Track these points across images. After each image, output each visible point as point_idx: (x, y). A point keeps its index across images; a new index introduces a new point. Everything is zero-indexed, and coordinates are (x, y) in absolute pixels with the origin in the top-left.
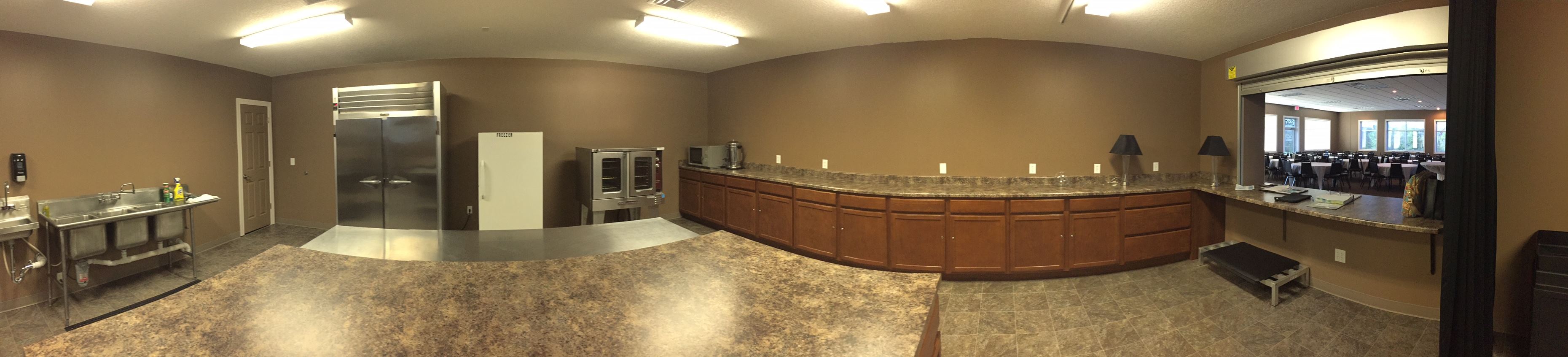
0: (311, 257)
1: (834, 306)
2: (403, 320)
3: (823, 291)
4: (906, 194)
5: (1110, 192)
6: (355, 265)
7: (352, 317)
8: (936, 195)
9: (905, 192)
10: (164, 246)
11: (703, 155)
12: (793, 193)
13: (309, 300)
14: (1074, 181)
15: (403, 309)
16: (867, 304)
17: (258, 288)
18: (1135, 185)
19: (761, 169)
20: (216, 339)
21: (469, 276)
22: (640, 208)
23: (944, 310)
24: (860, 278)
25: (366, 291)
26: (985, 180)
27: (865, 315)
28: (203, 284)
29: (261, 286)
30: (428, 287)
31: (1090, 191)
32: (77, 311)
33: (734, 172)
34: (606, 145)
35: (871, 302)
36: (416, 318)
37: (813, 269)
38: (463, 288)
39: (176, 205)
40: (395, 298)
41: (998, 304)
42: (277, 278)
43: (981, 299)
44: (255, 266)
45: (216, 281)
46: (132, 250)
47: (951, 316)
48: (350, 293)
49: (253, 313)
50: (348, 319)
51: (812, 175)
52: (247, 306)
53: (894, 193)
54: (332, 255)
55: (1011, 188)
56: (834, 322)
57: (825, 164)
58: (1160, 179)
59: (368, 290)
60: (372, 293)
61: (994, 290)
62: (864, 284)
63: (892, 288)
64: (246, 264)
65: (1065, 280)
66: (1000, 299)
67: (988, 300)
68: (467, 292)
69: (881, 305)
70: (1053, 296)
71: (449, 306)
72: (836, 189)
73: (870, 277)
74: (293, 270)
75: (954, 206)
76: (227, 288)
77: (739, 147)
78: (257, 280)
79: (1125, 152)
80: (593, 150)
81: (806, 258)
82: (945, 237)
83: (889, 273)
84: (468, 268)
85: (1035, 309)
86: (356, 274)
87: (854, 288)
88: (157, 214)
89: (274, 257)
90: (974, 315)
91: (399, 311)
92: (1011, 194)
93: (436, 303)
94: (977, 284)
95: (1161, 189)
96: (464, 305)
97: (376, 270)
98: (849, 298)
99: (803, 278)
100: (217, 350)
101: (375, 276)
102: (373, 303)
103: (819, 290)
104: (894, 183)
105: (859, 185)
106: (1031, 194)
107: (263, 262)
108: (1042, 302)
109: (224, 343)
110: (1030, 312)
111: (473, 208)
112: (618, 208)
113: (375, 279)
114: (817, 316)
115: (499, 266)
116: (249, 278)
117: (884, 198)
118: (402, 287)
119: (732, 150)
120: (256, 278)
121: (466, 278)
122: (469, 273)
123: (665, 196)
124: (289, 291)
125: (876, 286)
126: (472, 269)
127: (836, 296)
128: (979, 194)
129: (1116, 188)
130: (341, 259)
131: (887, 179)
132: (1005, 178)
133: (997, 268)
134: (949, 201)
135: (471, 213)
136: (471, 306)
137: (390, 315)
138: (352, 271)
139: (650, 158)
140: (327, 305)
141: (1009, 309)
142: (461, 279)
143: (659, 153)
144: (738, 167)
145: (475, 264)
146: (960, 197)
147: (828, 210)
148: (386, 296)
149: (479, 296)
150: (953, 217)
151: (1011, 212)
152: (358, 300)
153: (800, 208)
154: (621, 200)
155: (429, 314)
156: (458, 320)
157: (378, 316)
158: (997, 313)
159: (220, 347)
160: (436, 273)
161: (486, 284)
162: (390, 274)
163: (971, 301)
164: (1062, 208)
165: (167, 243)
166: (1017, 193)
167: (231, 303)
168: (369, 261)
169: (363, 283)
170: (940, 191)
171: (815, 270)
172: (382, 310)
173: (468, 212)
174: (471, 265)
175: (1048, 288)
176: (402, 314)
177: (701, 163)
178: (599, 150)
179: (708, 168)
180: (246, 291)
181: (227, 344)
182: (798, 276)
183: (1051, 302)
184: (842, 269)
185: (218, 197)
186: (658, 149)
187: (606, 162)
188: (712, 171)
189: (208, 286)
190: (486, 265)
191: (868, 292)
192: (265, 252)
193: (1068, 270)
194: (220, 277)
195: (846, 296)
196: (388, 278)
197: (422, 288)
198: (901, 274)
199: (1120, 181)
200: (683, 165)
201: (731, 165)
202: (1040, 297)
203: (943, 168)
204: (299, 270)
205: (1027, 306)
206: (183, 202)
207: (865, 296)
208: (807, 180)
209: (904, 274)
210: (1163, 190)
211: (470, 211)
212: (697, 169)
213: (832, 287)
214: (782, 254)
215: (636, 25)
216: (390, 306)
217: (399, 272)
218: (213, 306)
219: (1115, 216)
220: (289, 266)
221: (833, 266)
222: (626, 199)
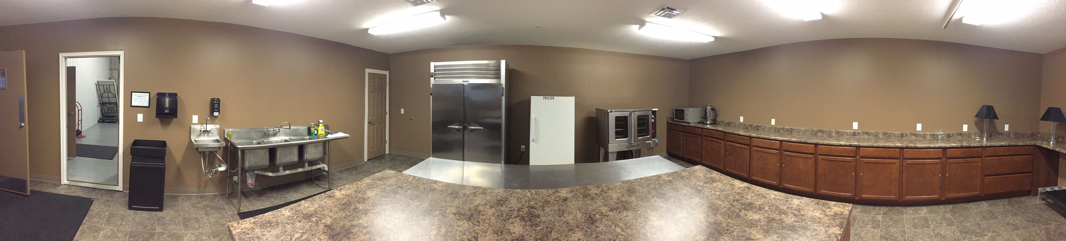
0: (409, 181)
1: (771, 220)
2: (478, 232)
3: (764, 209)
4: (830, 142)
5: (975, 145)
6: (442, 188)
7: (438, 227)
8: (849, 144)
9: (829, 141)
10: (309, 166)
11: (685, 114)
12: (750, 142)
13: (405, 211)
14: (949, 136)
15: (478, 224)
16: (796, 221)
17: (367, 199)
18: (992, 140)
19: (729, 126)
20: (332, 230)
21: (529, 201)
22: (640, 149)
23: (853, 226)
24: (793, 202)
25: (450, 208)
26: (885, 134)
27: (795, 230)
28: (329, 193)
29: (369, 198)
30: (497, 209)
31: (962, 144)
32: (246, 203)
33: (708, 126)
34: (617, 107)
35: (800, 220)
36: (487, 231)
37: (758, 194)
38: (526, 210)
39: (319, 139)
40: (472, 215)
41: (893, 224)
42: (381, 193)
43: (881, 220)
44: (367, 184)
45: (338, 192)
46: (286, 167)
47: (858, 231)
48: (437, 209)
49: (360, 215)
50: (434, 229)
51: (764, 129)
52: (357, 210)
53: (821, 142)
54: (425, 180)
55: (903, 140)
56: (769, 232)
57: (773, 122)
58: (1009, 136)
59: (451, 208)
60: (454, 210)
61: (890, 213)
62: (795, 207)
63: (815, 211)
64: (360, 182)
65: (942, 207)
66: (895, 220)
67: (886, 221)
68: (529, 213)
69: (807, 223)
70: (933, 218)
71: (515, 225)
72: (780, 138)
73: (800, 202)
74: (396, 188)
75: (862, 152)
76: (344, 197)
77: (713, 109)
78: (367, 194)
79: (986, 117)
80: (609, 110)
81: (754, 186)
82: (856, 174)
83: (814, 200)
84: (529, 194)
85: (921, 228)
86: (442, 195)
87: (788, 209)
88: (305, 144)
89: (381, 179)
90: (875, 231)
91: (475, 225)
92: (904, 145)
93: (504, 221)
94: (877, 208)
95: (1012, 144)
96: (527, 224)
97: (457, 193)
98: (783, 216)
99: (750, 199)
100: (332, 237)
101: (456, 197)
102: (454, 218)
103: (760, 208)
104: (821, 135)
105: (796, 135)
106: (918, 145)
107: (373, 182)
108: (926, 223)
109: (337, 233)
110: (917, 230)
111: (525, 148)
112: (626, 149)
113: (456, 199)
114: (757, 226)
115: (553, 193)
116: (361, 192)
117: (813, 145)
118: (477, 206)
119: (708, 111)
120: (367, 192)
121: (528, 202)
122: (529, 198)
123: (658, 141)
124: (390, 203)
125: (804, 209)
126: (531, 195)
127: (773, 213)
128: (881, 144)
129: (979, 142)
130: (431, 183)
131: (816, 132)
132: (899, 133)
133: (893, 197)
134: (860, 149)
135: (524, 150)
136: (533, 224)
137: (468, 227)
138: (440, 193)
139: (648, 116)
140: (419, 216)
141: (901, 228)
142: (524, 203)
143: (654, 113)
144: (712, 123)
145: (533, 191)
146: (867, 146)
147: (774, 153)
148: (465, 213)
149: (539, 216)
150: (862, 160)
151: (904, 157)
152: (443, 215)
153: (755, 151)
154: (628, 144)
155: (498, 229)
156: (524, 236)
157: (458, 228)
158: (893, 230)
159: (335, 235)
160: (504, 198)
161: (543, 206)
162: (468, 196)
163: (873, 221)
164: (941, 155)
165: (311, 163)
166: (909, 144)
167: (345, 207)
168: (452, 185)
169: (447, 202)
170: (852, 141)
171: (760, 194)
172: (462, 223)
173: (522, 150)
174: (530, 192)
175: (930, 212)
176: (477, 228)
177: (684, 120)
178: (613, 111)
179: (689, 123)
180: (358, 200)
181: (339, 234)
182: (746, 197)
183: (932, 223)
184: (780, 195)
185: (349, 135)
186: (654, 110)
187: (618, 119)
188: (692, 125)
189: (333, 194)
190: (542, 192)
191: (798, 213)
192: (376, 175)
193: (944, 199)
194: (341, 189)
195: (781, 215)
196: (467, 199)
197: (493, 209)
198: (823, 201)
199: (982, 137)
200: (670, 120)
201: (707, 121)
202: (924, 219)
203: (855, 126)
204: (400, 189)
205: (915, 226)
206: (324, 137)
207: (796, 215)
208: (760, 133)
209: (825, 201)
210: (1013, 144)
211: (523, 149)
212: (680, 124)
213: (771, 207)
214: (737, 182)
215: (640, 29)
216: (468, 221)
217: (475, 194)
218: (333, 208)
219: (978, 162)
220: (393, 185)
221: (773, 192)
222: (632, 144)
